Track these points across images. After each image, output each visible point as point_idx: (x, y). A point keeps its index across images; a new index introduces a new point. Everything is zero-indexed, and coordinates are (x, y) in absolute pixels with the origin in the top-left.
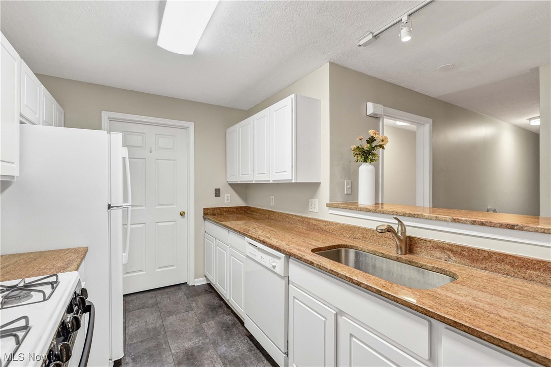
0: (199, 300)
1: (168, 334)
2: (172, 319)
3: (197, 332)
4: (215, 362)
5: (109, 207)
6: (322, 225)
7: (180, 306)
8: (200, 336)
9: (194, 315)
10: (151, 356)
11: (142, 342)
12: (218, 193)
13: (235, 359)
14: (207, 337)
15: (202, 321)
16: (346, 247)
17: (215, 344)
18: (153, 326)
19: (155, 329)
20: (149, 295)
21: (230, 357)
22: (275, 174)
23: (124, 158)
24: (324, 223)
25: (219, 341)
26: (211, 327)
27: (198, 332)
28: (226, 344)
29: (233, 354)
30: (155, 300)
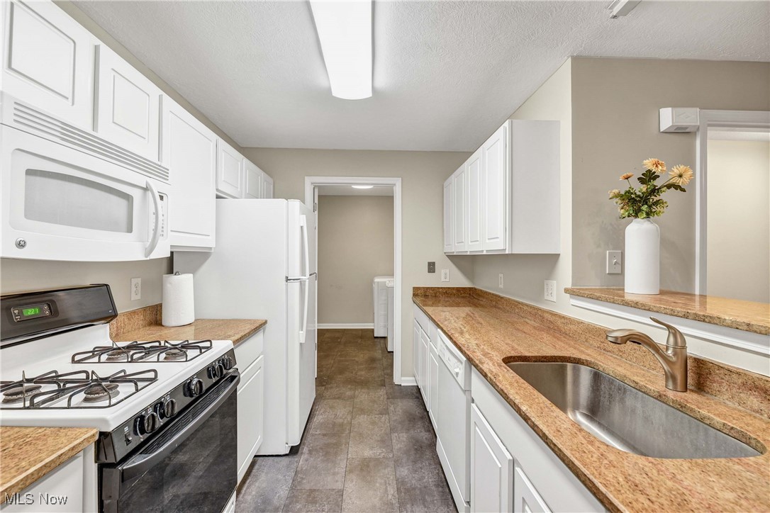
0: (400, 404)
1: (352, 434)
2: (362, 419)
3: (382, 441)
4: (389, 484)
5: (287, 279)
6: (559, 322)
7: (376, 406)
8: (384, 448)
9: (387, 420)
10: (327, 453)
11: (324, 435)
12: (431, 267)
13: (414, 489)
14: (392, 451)
15: (393, 430)
16: (577, 361)
17: (397, 463)
18: (341, 421)
19: (341, 425)
20: (349, 386)
21: (408, 485)
22: (487, 241)
23: (302, 227)
24: (563, 320)
25: (404, 460)
26: (401, 440)
27: (385, 442)
28: (411, 467)
29: (413, 482)
30: (353, 392)
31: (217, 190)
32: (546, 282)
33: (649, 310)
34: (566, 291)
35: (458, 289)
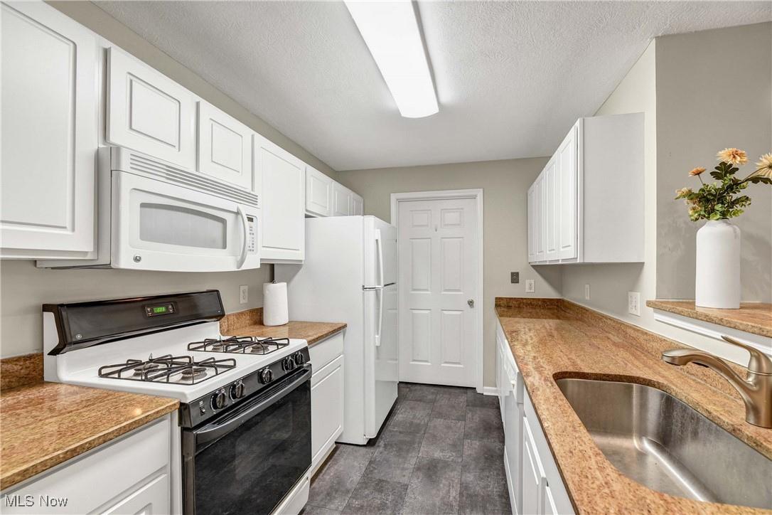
0: (479, 412)
1: (426, 435)
2: (439, 422)
3: (454, 446)
4: (453, 487)
5: (364, 288)
6: (642, 338)
7: (454, 411)
8: (454, 452)
9: (463, 427)
10: (400, 449)
11: (400, 432)
12: (515, 278)
13: (477, 496)
14: (462, 456)
15: (467, 436)
17: (465, 468)
18: (418, 421)
19: (418, 425)
20: (432, 390)
21: (472, 491)
22: (562, 250)
23: (377, 240)
24: (645, 337)
25: (472, 467)
26: (472, 447)
27: (455, 446)
28: (478, 474)
29: (478, 488)
30: (434, 396)
31: (307, 210)
32: (630, 293)
33: (735, 328)
34: (649, 304)
35: (544, 301)
